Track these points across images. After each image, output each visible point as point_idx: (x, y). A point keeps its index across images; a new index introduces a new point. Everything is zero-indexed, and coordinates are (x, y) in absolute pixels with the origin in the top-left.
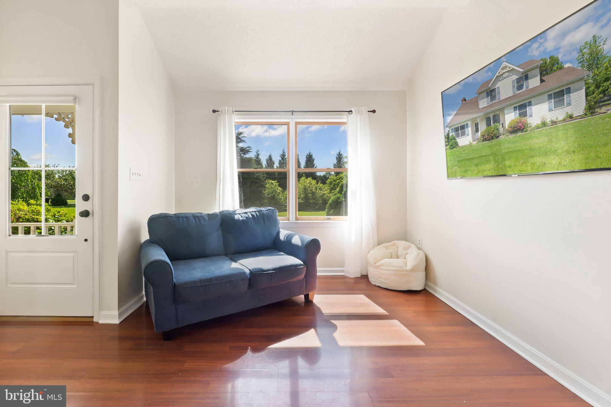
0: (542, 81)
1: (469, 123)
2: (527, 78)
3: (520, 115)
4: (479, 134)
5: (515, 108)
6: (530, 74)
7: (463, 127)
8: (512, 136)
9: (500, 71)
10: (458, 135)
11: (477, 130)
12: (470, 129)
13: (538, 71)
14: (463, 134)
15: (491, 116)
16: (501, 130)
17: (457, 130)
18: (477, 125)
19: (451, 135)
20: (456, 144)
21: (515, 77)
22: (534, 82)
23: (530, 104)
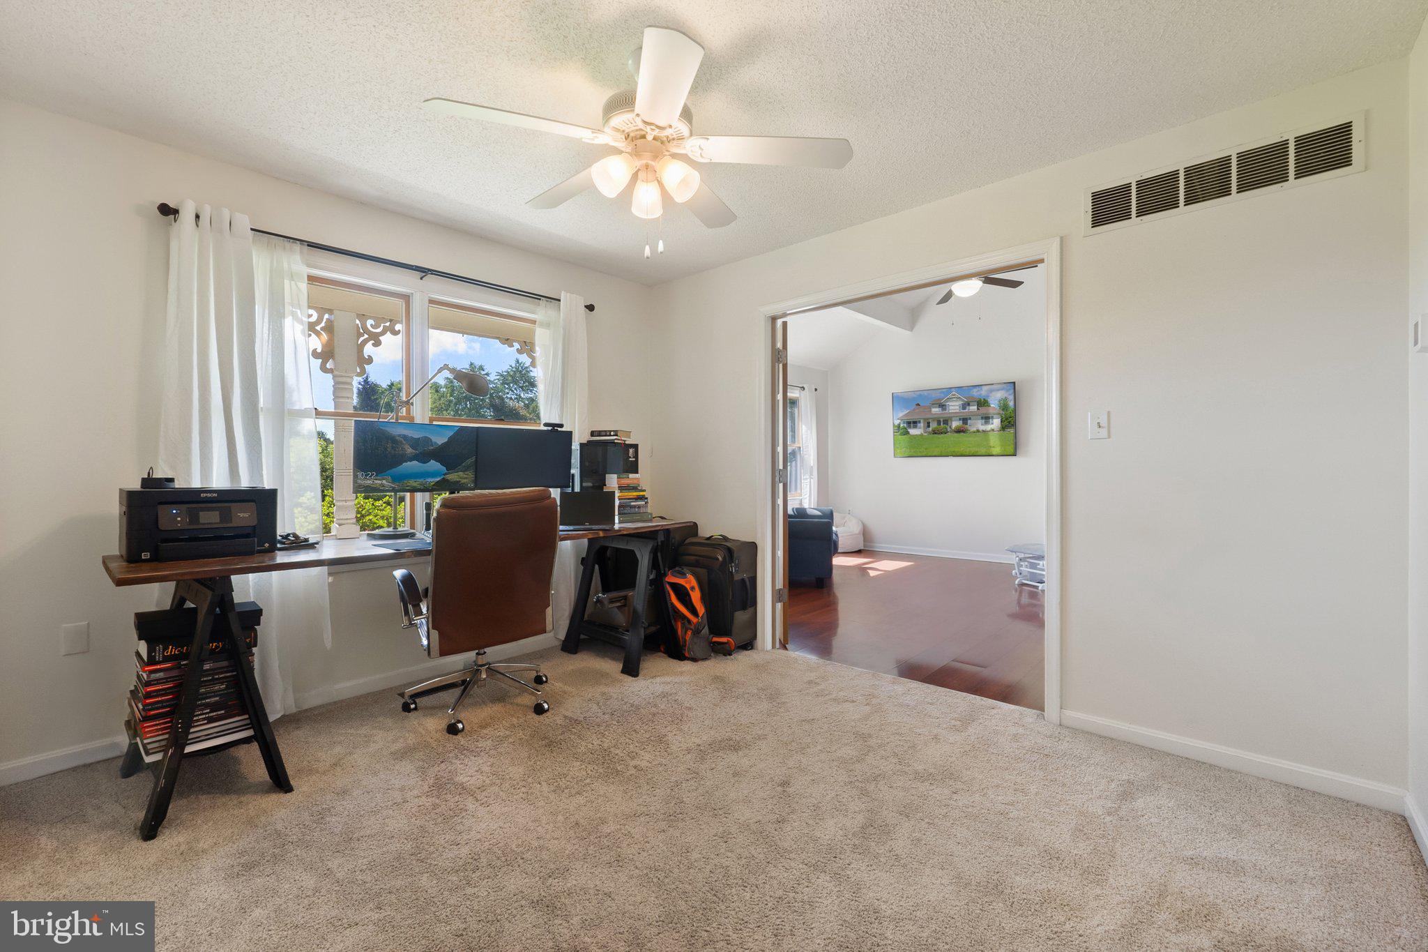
0: (978, 409)
1: (922, 421)
2: (969, 405)
3: (963, 423)
4: (931, 429)
5: (960, 419)
6: (971, 404)
7: (915, 423)
8: (956, 435)
9: (950, 396)
10: (910, 427)
11: (929, 426)
12: (922, 425)
13: (976, 403)
14: (915, 427)
15: (942, 420)
16: (949, 430)
17: (909, 423)
18: (929, 423)
19: (902, 425)
20: (908, 433)
21: (961, 403)
22: (974, 408)
23: (970, 419)
